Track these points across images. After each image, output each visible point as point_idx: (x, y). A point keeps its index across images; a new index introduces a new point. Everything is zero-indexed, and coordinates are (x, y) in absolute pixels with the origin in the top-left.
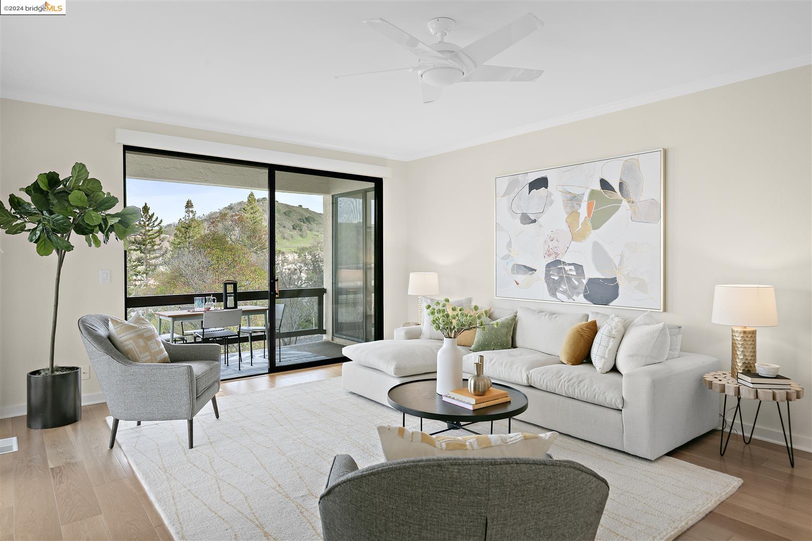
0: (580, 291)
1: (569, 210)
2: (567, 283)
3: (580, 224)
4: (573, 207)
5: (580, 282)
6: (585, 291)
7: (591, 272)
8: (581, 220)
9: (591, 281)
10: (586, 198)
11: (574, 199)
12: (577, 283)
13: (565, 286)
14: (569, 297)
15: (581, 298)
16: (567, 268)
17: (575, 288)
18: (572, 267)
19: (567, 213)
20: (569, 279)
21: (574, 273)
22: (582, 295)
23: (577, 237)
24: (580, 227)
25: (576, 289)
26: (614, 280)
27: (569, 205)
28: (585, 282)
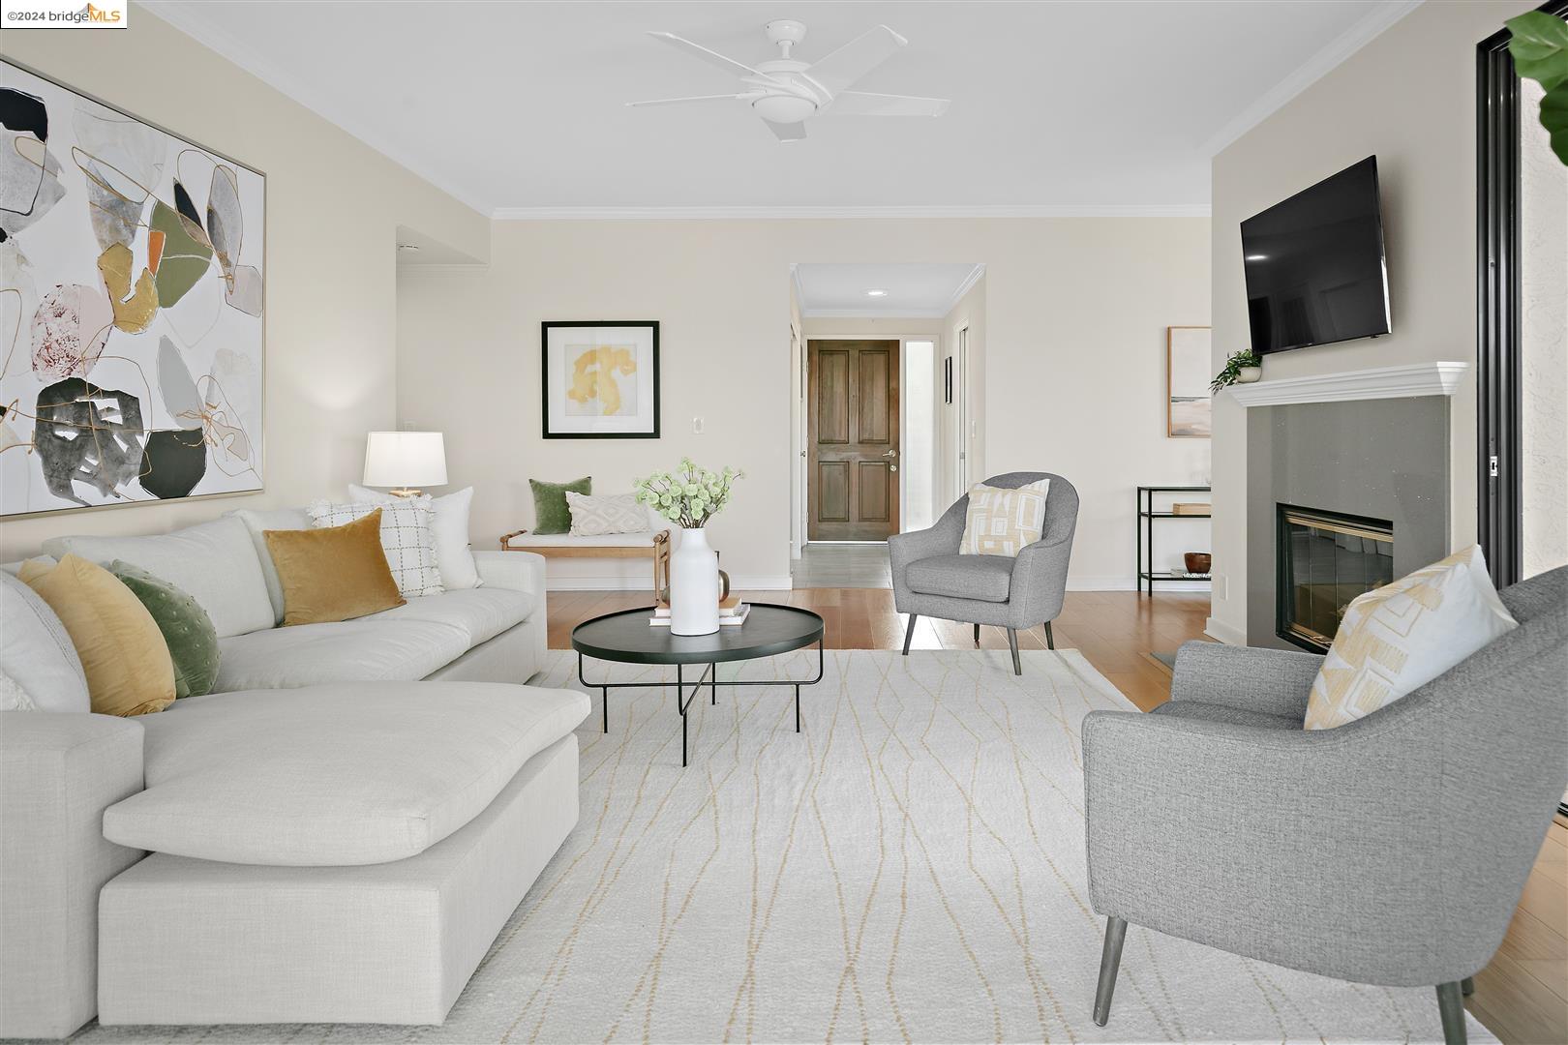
0: (132, 468)
1: (106, 237)
2: (102, 447)
3: (134, 281)
4: (118, 231)
5: (132, 443)
6: (144, 467)
7: (157, 418)
8: (136, 273)
9: (156, 437)
10: (146, 216)
11: (116, 210)
12: (124, 447)
13: (96, 458)
14: (107, 488)
15: (132, 489)
16: (101, 404)
17: (120, 460)
18: (114, 403)
19: (101, 241)
20: (106, 432)
21: (117, 419)
22: (136, 480)
23: (128, 318)
24: (133, 292)
25: (122, 462)
26: (197, 435)
27: (108, 222)
28: (143, 441)
